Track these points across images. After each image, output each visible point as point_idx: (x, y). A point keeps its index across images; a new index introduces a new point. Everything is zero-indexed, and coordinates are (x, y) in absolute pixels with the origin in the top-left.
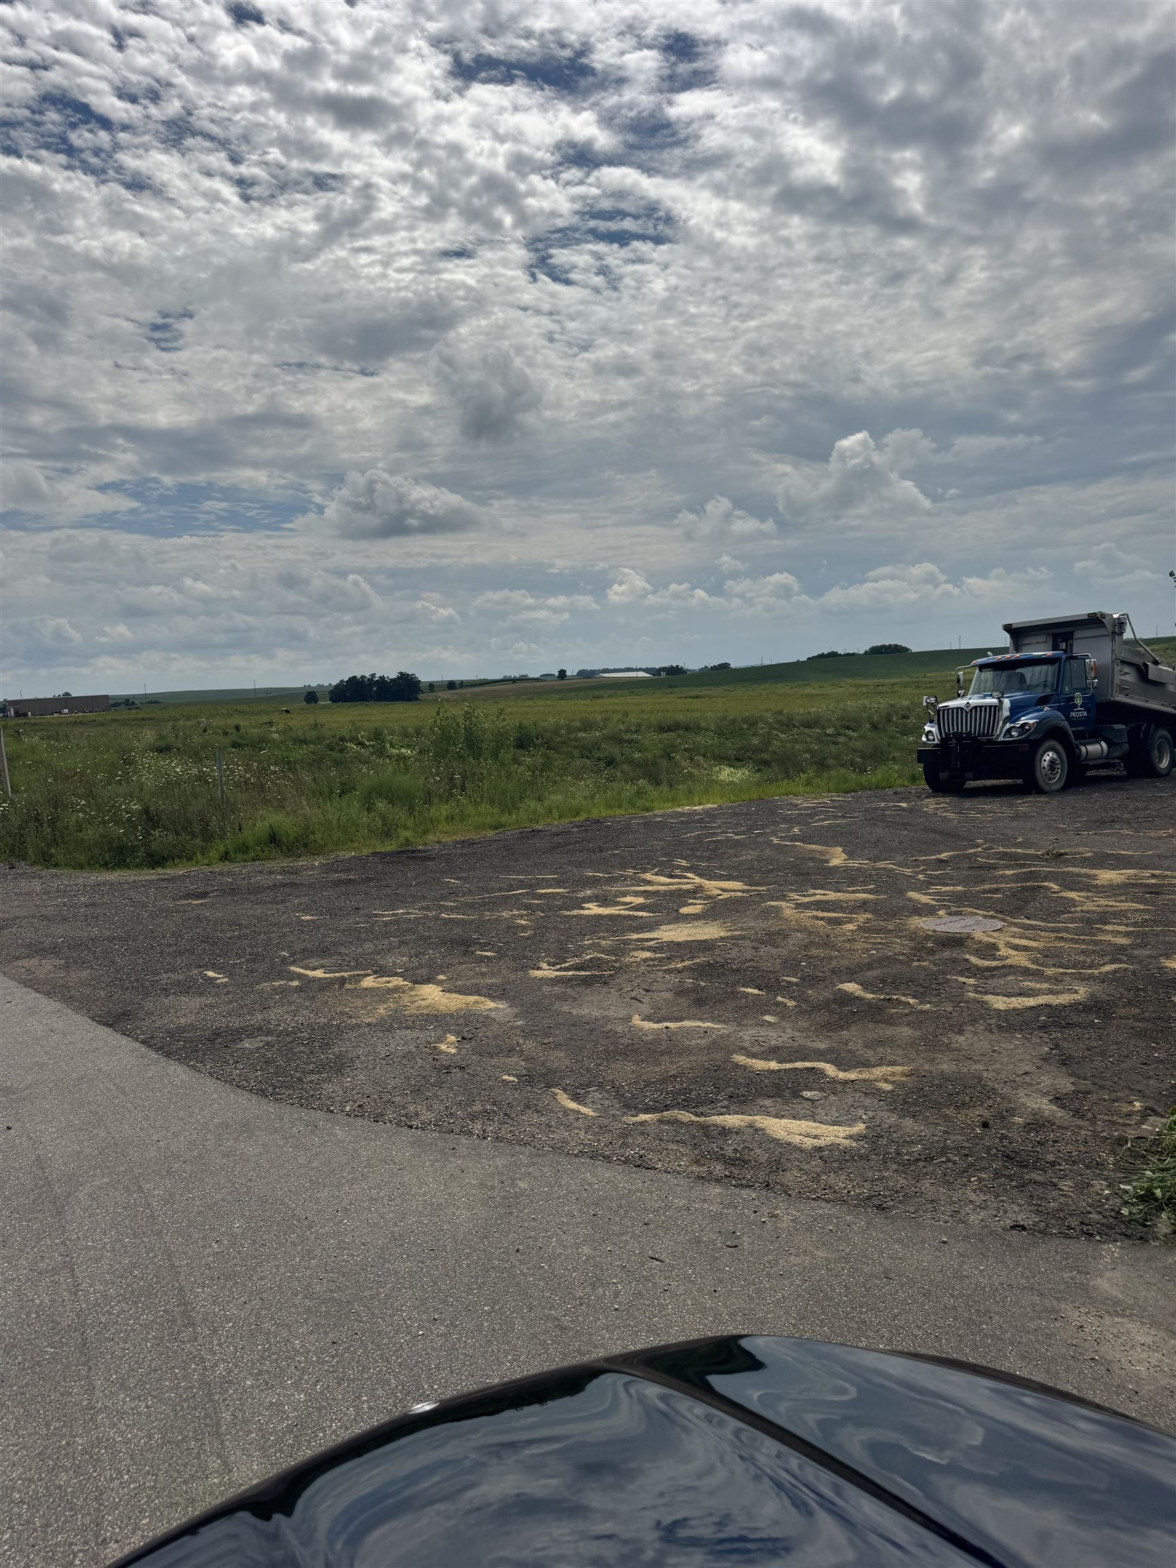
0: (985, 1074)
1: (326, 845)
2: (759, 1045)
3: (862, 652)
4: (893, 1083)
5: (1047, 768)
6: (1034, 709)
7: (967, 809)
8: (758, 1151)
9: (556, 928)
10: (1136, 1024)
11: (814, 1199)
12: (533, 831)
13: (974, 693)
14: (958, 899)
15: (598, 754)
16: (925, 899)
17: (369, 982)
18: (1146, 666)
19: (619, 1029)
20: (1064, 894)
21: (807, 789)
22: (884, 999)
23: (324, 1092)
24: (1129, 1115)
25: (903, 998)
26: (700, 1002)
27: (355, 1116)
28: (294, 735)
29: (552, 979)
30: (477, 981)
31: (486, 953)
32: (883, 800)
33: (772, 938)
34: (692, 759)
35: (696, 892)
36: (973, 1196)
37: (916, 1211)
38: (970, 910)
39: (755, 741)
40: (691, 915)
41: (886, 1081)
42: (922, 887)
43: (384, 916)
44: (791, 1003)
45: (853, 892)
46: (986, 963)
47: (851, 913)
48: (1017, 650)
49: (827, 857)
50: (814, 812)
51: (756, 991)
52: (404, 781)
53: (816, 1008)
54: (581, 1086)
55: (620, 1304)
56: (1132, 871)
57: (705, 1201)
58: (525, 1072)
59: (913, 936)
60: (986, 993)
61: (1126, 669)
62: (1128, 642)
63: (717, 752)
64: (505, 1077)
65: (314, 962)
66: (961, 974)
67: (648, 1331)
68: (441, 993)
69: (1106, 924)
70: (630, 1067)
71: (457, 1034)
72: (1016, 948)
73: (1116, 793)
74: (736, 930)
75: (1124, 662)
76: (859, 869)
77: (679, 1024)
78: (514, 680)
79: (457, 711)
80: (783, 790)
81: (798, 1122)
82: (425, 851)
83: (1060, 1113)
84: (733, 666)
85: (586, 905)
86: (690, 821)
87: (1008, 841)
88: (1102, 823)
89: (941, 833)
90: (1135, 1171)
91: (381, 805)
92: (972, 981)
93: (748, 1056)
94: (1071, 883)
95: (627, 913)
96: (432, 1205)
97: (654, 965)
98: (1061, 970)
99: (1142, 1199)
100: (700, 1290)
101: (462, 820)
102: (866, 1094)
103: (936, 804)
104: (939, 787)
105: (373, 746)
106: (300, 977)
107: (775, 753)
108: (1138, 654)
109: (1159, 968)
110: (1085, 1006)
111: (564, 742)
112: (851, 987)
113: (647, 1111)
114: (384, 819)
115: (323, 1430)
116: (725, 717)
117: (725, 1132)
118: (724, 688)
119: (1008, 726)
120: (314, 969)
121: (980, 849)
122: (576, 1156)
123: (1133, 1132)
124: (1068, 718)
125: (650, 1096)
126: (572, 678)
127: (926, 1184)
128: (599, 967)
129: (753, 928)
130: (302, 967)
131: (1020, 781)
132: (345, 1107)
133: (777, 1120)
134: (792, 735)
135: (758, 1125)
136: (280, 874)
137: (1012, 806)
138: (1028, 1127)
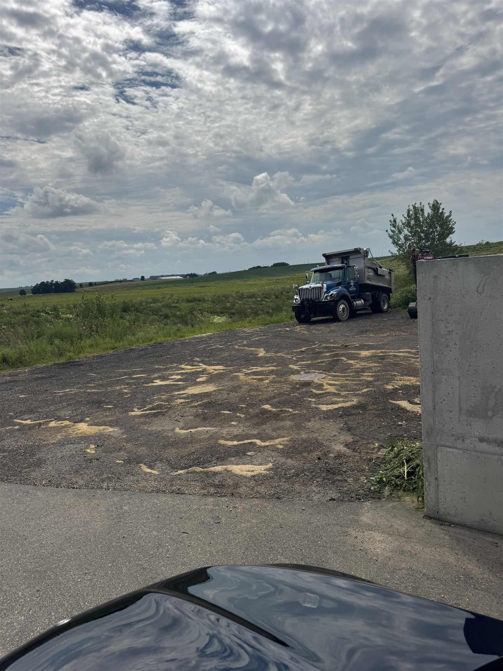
0: (319, 438)
1: (31, 361)
2: (230, 435)
3: (270, 266)
4: (283, 445)
5: (342, 311)
6: (336, 288)
7: (312, 329)
8: (229, 480)
9: (141, 392)
10: (376, 412)
11: (251, 498)
12: (131, 349)
13: (312, 283)
14: (309, 366)
15: (160, 313)
16: (296, 367)
17: (52, 424)
18: (377, 269)
19: (170, 435)
20: (348, 362)
21: (249, 324)
22: (280, 410)
23: (32, 476)
24: (373, 449)
25: (287, 409)
26: (205, 419)
27: (47, 486)
28: (14, 311)
29: (139, 415)
30: (105, 419)
31: (108, 406)
32: (280, 327)
33: (235, 389)
34: (202, 314)
35: (203, 372)
36: (315, 489)
37: (293, 498)
38: (313, 371)
39: (228, 305)
40: (201, 382)
41: (281, 444)
42: (295, 363)
43: (59, 393)
44: (243, 416)
45: (268, 367)
46: (319, 392)
47: (267, 376)
48: (328, 264)
49: (258, 353)
50: (252, 334)
51: (228, 412)
52: (67, 330)
53: (252, 417)
54: (153, 461)
55: (169, 555)
56: (373, 351)
57: (206, 505)
58: (127, 458)
59: (291, 383)
60: (319, 404)
61: (370, 270)
62: (370, 259)
63: (212, 310)
64: (118, 461)
65: (26, 417)
66: (309, 397)
67: (182, 565)
68: (87, 426)
69: (364, 372)
70: (174, 451)
71: (95, 444)
72: (330, 385)
73: (368, 320)
74: (220, 387)
75: (368, 268)
76: (270, 357)
77: (196, 430)
78: (120, 281)
79: (92, 297)
80: (239, 326)
81: (245, 466)
82: (78, 362)
83: (348, 451)
84: (218, 273)
85: (155, 381)
86: (201, 341)
87: (327, 342)
88: (362, 332)
89: (302, 340)
90: (376, 471)
91: (57, 342)
92: (314, 400)
93: (225, 440)
94: (351, 357)
95: (173, 383)
96: (84, 521)
97: (185, 405)
98: (347, 393)
99: (379, 482)
100: (204, 544)
101: (97, 346)
102: (273, 451)
103: (300, 328)
104: (301, 321)
105: (53, 314)
106: (19, 424)
107: (237, 309)
108: (374, 264)
109: (384, 389)
110: (356, 406)
111: (145, 309)
112: (267, 407)
113: (182, 469)
114: (58, 348)
115: (33, 631)
116: (215, 295)
117: (215, 474)
118: (215, 282)
119: (326, 295)
120: (26, 420)
121: (317, 346)
122: (150, 492)
123: (375, 456)
124: (349, 291)
125: (183, 463)
126: (147, 279)
127: (296, 486)
128: (161, 408)
129: (227, 385)
130: (20, 420)
131: (332, 317)
132: (42, 482)
133: (236, 466)
134: (244, 302)
135: (229, 469)
136: (9, 376)
137: (329, 327)
138: (336, 457)
